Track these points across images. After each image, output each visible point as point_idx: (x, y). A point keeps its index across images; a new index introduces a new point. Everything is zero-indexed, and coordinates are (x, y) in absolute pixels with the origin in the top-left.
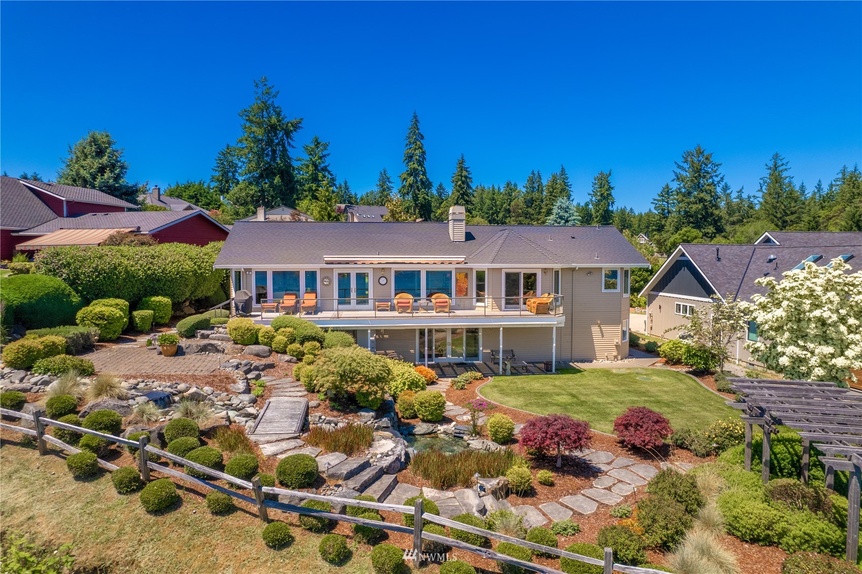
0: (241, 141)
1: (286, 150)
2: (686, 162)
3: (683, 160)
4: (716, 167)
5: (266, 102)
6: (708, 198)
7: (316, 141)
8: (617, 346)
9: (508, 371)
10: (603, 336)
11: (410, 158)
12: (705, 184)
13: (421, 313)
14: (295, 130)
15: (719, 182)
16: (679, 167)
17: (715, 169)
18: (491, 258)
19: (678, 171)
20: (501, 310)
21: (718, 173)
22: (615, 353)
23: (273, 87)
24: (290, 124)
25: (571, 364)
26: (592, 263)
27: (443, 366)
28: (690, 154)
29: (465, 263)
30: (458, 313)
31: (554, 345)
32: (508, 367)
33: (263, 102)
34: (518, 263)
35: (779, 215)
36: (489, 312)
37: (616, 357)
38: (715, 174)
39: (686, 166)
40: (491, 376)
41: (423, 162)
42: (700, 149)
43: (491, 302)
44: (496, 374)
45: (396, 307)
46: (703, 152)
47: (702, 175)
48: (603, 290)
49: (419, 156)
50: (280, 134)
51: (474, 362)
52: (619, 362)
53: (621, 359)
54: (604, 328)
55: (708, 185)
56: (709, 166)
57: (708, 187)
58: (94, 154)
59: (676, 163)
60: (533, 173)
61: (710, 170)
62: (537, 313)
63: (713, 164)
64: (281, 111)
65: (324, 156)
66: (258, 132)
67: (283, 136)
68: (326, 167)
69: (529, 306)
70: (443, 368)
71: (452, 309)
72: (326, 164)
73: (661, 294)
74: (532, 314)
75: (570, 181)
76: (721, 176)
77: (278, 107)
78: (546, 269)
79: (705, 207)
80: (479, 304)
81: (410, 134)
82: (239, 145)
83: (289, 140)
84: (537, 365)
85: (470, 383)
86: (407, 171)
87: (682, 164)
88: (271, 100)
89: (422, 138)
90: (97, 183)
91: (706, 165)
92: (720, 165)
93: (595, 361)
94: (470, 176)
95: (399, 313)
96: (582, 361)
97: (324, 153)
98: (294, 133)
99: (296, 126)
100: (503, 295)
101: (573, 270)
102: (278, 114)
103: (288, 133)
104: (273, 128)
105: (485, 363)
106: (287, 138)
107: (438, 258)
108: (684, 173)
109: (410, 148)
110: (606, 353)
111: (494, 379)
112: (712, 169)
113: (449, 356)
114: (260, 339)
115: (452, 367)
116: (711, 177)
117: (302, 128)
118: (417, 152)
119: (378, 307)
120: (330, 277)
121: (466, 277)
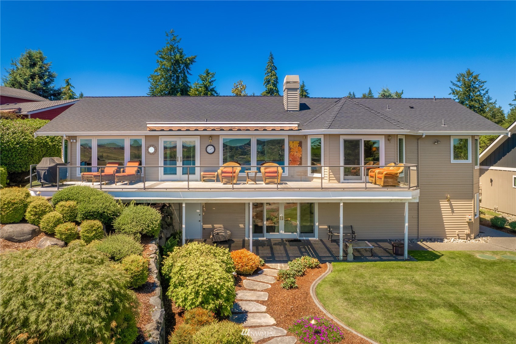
0: (156, 71)
1: (186, 77)
2: (459, 81)
3: (457, 79)
4: (482, 84)
5: (173, 45)
7: (207, 72)
8: (470, 223)
9: (350, 257)
10: (453, 211)
11: (268, 82)
12: (474, 96)
13: (250, 185)
14: (192, 63)
15: (484, 94)
18: (327, 124)
19: (454, 87)
20: (339, 182)
21: (484, 88)
22: (468, 231)
23: (178, 36)
24: (188, 59)
25: (419, 243)
26: (440, 130)
27: (275, 244)
28: (462, 75)
29: (299, 130)
30: (291, 184)
31: (407, 225)
32: (350, 250)
33: (171, 45)
34: (359, 129)
36: (326, 183)
37: (468, 235)
38: (481, 89)
39: (459, 84)
40: (330, 262)
41: (276, 84)
42: (469, 72)
43: (327, 173)
44: (335, 259)
45: (220, 177)
46: (472, 74)
47: (472, 89)
48: (453, 161)
49: (274, 81)
50: (182, 66)
51: (310, 239)
52: (473, 241)
53: (475, 238)
54: (454, 203)
55: (477, 96)
56: (477, 83)
57: (477, 98)
58: (28, 65)
59: (452, 82)
61: (477, 86)
62: (384, 186)
63: (480, 82)
64: (182, 51)
65: (212, 81)
66: (167, 64)
67: (184, 68)
68: (213, 88)
69: (372, 177)
70: (274, 247)
71: (284, 180)
72: (213, 87)
73: (492, 168)
74: (376, 186)
76: (486, 90)
77: (181, 49)
78: (389, 135)
80: (316, 175)
81: (268, 66)
82: (156, 74)
83: (188, 70)
84: (381, 244)
85: (304, 274)
86: (266, 90)
87: (456, 83)
88: (177, 44)
89: (276, 69)
90: (28, 86)
91: (474, 83)
92: (485, 82)
93: (446, 240)
94: (308, 95)
95: (224, 184)
96: (431, 240)
97: (212, 80)
98: (191, 65)
99: (192, 61)
100: (342, 163)
101: (418, 138)
102: (181, 54)
103: (187, 65)
104: (177, 62)
105: (321, 240)
106: (187, 68)
107: (269, 125)
108: (458, 89)
109: (268, 76)
110: (457, 231)
111: (334, 266)
112: (479, 85)
113: (282, 232)
114: (28, 216)
115: (284, 245)
116: (479, 91)
117: (196, 62)
118: (273, 77)
119: (204, 177)
120: (156, 146)
121: (300, 145)
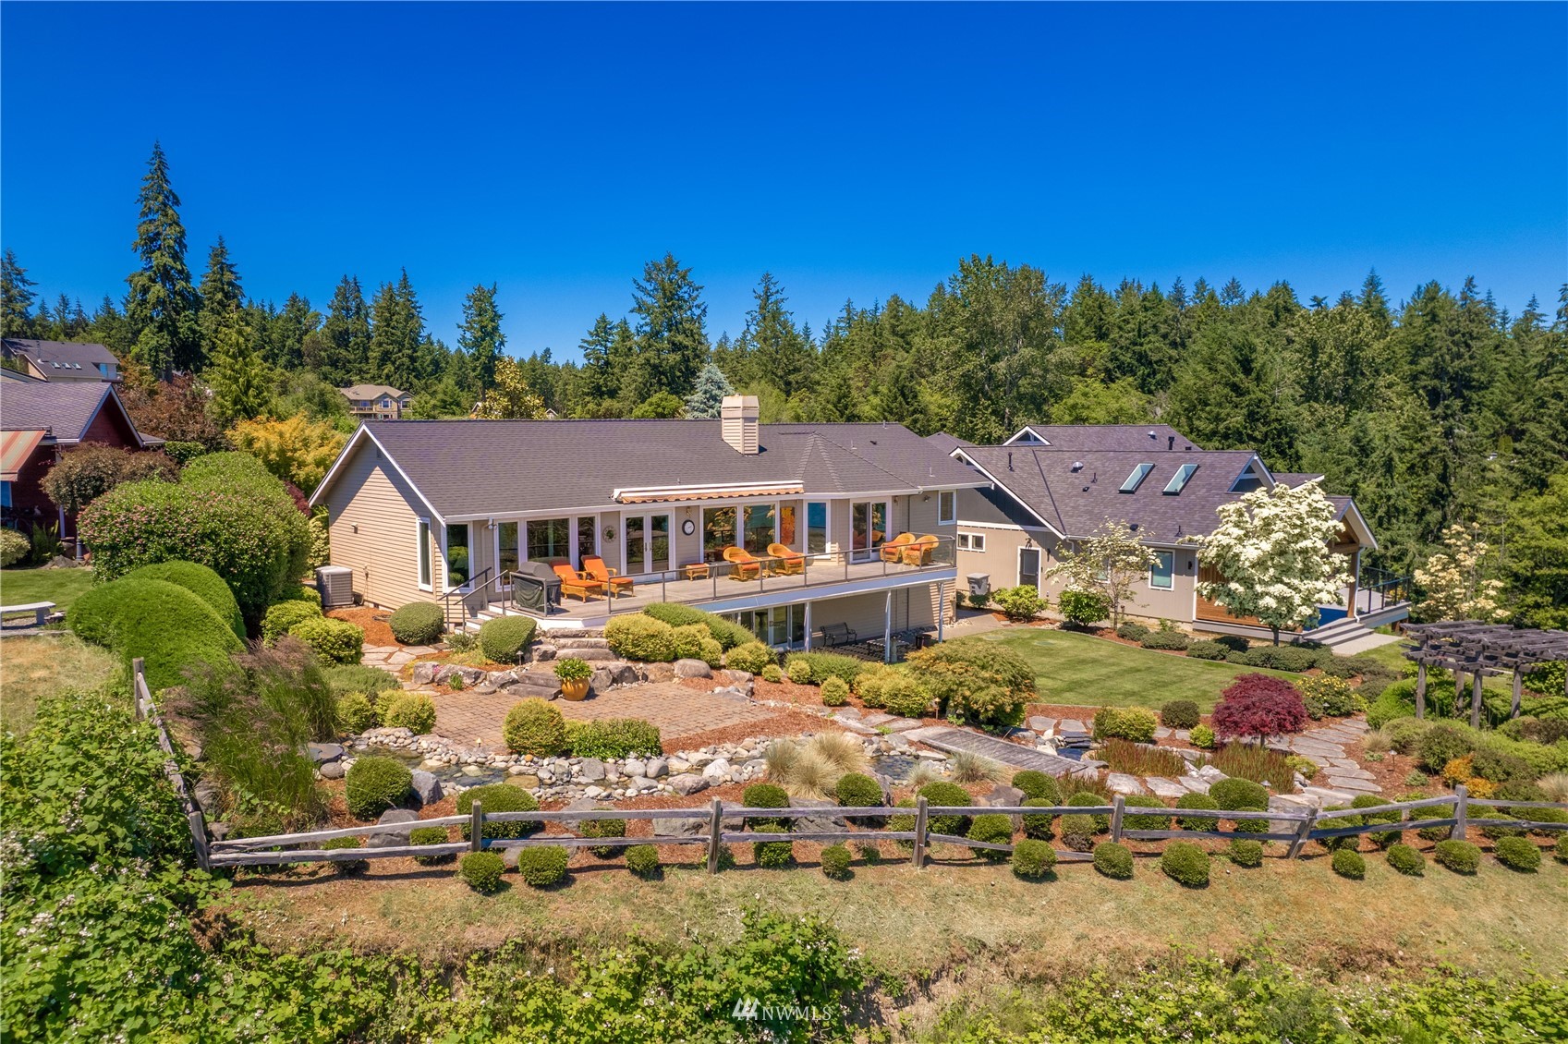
2: (650, 280)
3: (645, 276)
4: (696, 292)
6: (687, 342)
11: (151, 242)
12: (682, 320)
15: (700, 317)
16: (639, 287)
17: (694, 295)
21: (698, 301)
22: (951, 614)
28: (657, 267)
35: (780, 373)
37: (951, 619)
38: (694, 303)
39: (650, 287)
41: (182, 253)
42: (671, 261)
43: (835, 552)
46: (676, 266)
47: (676, 304)
48: (940, 523)
53: (956, 621)
55: (687, 321)
56: (685, 289)
57: (687, 325)
59: (635, 282)
60: (346, 281)
61: (686, 296)
63: (691, 286)
75: (419, 299)
76: (702, 306)
79: (686, 360)
80: (818, 556)
81: (148, 190)
87: (644, 284)
89: (177, 202)
91: (681, 288)
94: (238, 282)
100: (851, 537)
109: (153, 222)
112: (690, 295)
116: (690, 309)
120: (616, 527)
121: (793, 514)
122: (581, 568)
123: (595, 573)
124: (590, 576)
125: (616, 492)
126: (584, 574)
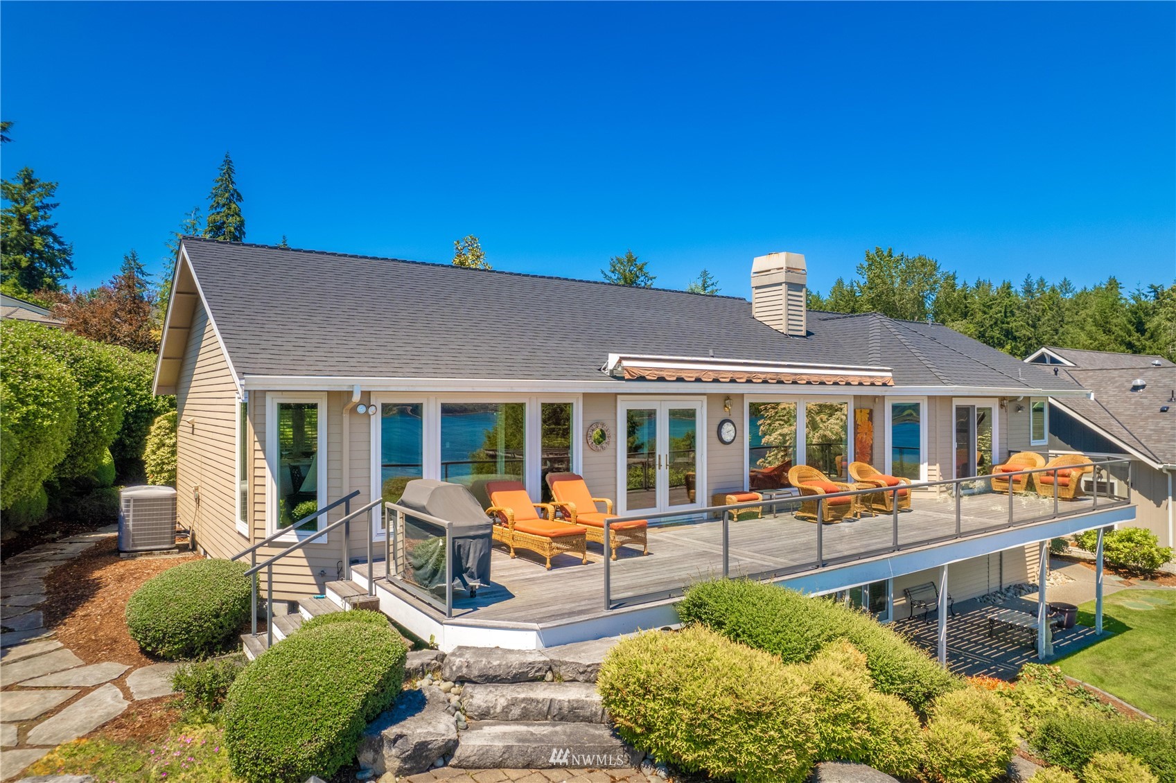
7: (28, 176)
9: (1050, 647)
11: (217, 228)
43: (936, 478)
49: (235, 228)
65: (46, 207)
68: (49, 227)
72: (51, 222)
78: (1003, 398)
81: (217, 189)
89: (240, 198)
97: (45, 201)
109: (218, 213)
118: (231, 220)
120: (609, 425)
121: (871, 419)
122: (547, 496)
123: (571, 506)
124: (563, 513)
125: (613, 359)
126: (550, 507)
